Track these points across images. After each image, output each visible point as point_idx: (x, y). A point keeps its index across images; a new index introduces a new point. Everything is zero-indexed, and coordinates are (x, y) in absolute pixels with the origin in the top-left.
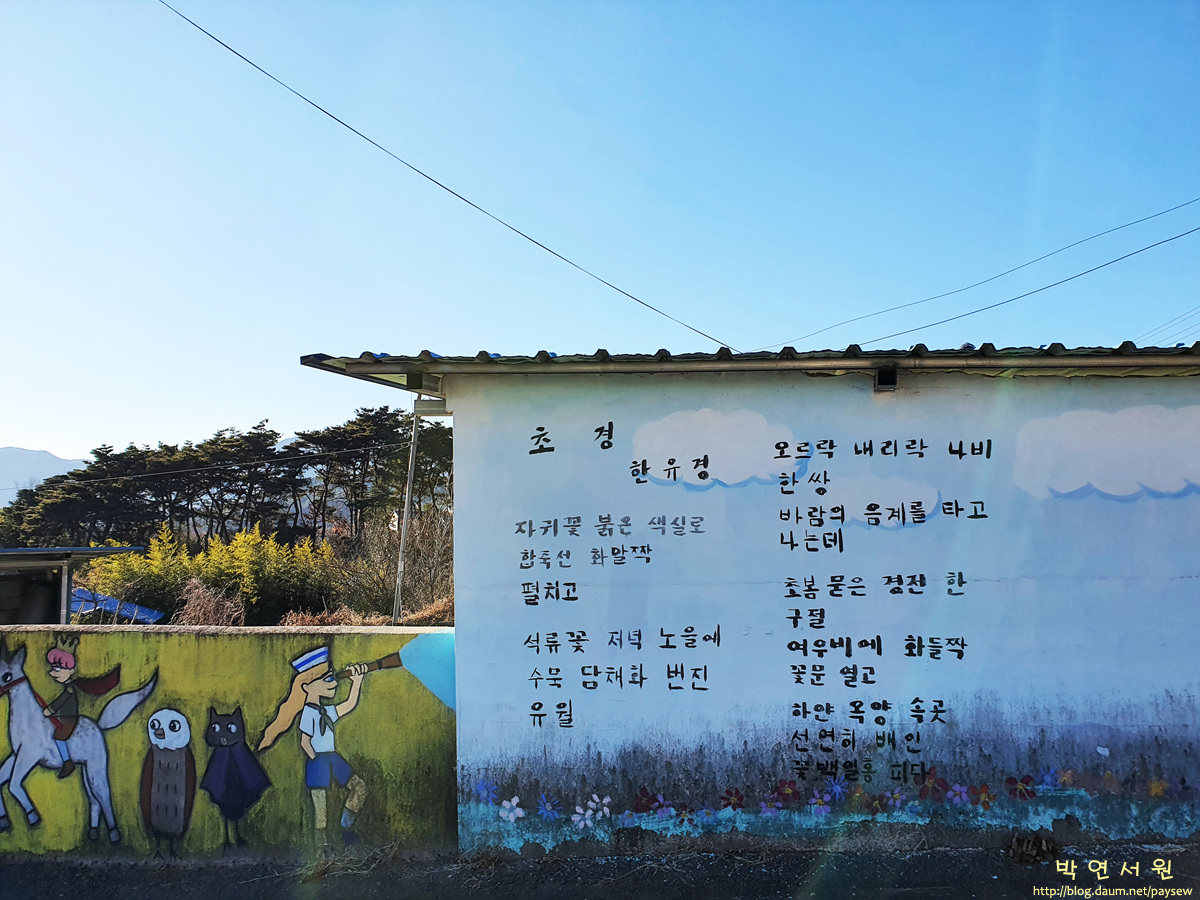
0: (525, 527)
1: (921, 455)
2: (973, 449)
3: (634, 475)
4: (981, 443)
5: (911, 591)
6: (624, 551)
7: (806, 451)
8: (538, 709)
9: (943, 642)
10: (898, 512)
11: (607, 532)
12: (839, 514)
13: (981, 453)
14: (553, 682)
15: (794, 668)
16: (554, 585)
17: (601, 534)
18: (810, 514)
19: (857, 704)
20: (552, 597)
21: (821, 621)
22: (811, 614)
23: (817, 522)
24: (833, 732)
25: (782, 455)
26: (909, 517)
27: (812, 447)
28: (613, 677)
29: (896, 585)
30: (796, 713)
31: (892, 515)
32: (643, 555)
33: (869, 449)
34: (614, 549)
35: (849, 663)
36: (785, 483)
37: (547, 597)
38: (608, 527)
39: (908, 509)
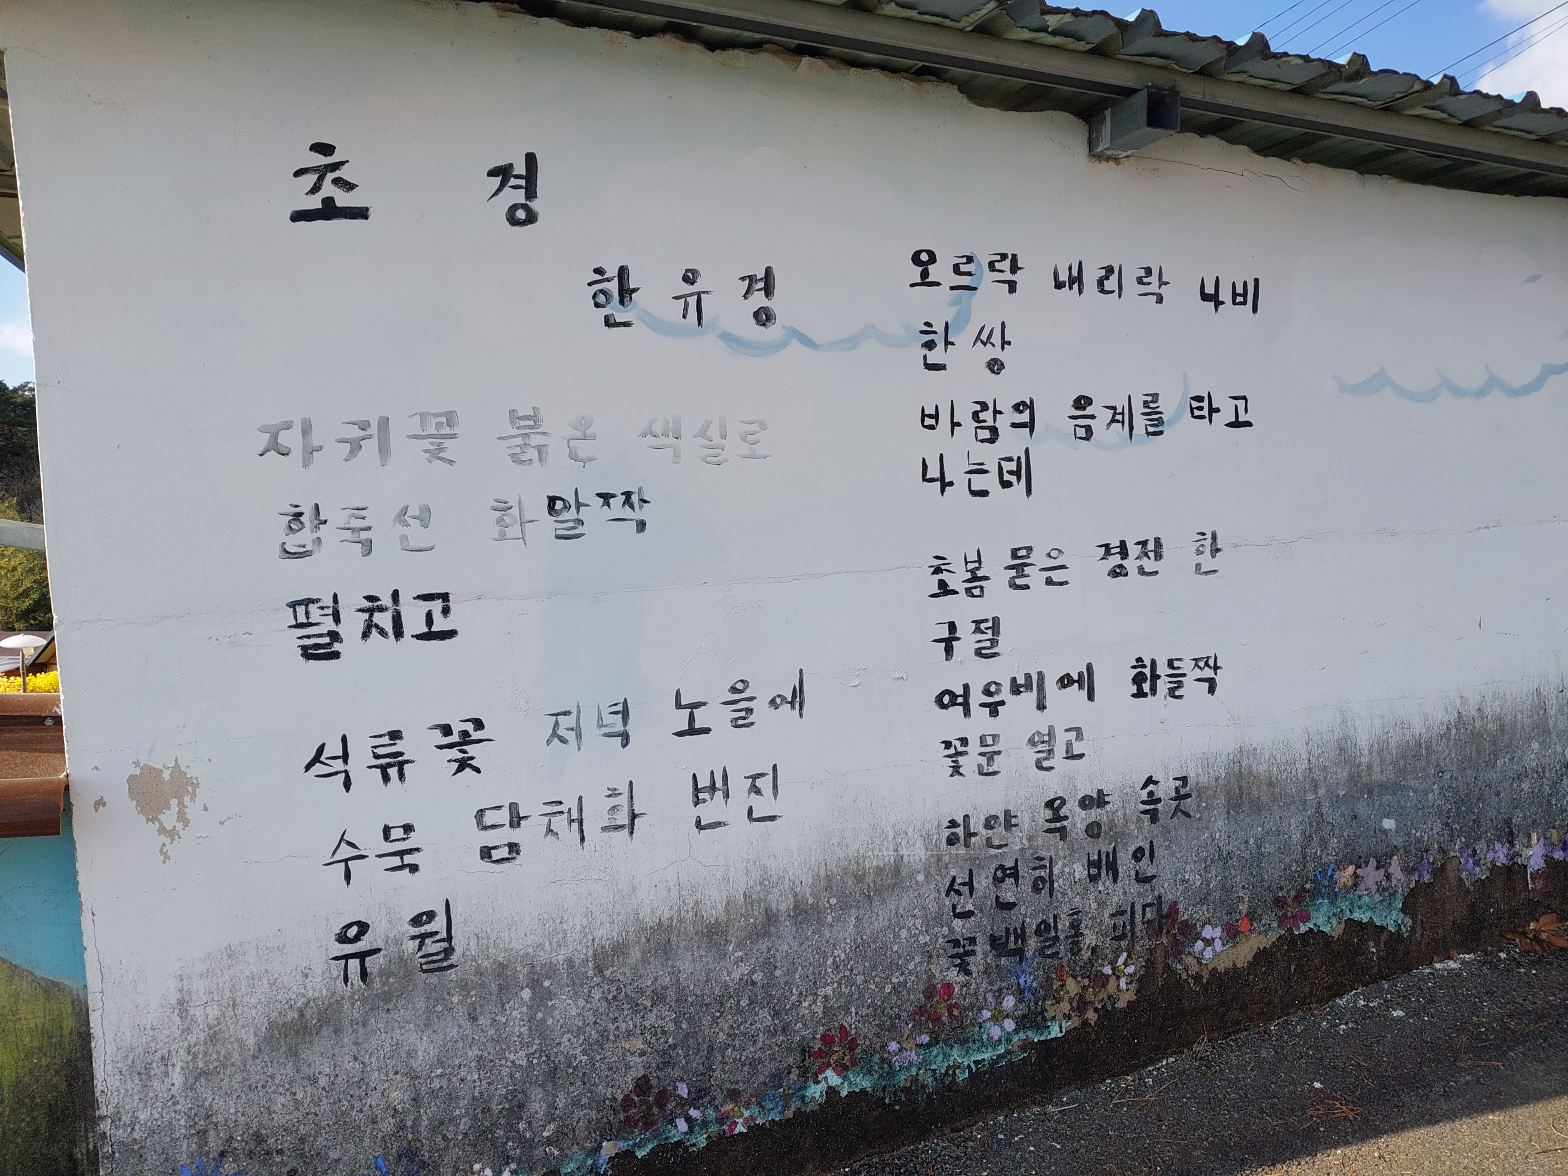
0: (290, 439)
1: (1160, 300)
2: (1235, 294)
3: (597, 305)
4: (1245, 284)
5: (1142, 571)
6: (579, 505)
7: (969, 274)
8: (357, 938)
9: (1186, 666)
10: (1123, 414)
11: (532, 454)
12: (1025, 417)
13: (1244, 303)
14: (396, 861)
15: (948, 744)
16: (386, 600)
17: (516, 459)
18: (975, 415)
19: (1058, 802)
20: (382, 632)
21: (994, 642)
22: (978, 630)
23: (986, 434)
24: (1015, 867)
25: (925, 281)
26: (1140, 423)
27: (980, 266)
28: (560, 823)
29: (1116, 560)
30: (952, 841)
31: (1113, 420)
32: (627, 512)
33: (1077, 280)
34: (552, 500)
35: (1040, 722)
36: (930, 345)
37: (366, 635)
38: (536, 440)
39: (1138, 408)
